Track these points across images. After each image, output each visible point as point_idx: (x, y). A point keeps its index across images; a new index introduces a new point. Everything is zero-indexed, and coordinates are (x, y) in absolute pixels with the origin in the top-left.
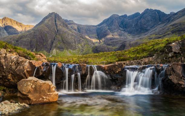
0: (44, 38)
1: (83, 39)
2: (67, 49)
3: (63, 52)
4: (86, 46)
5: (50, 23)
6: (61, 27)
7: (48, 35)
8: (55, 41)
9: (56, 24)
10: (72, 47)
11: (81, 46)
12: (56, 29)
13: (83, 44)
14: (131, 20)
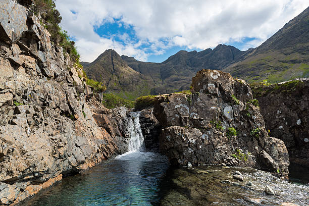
2: (123, 91)
4: (144, 87)
5: (105, 62)
6: (118, 66)
7: (103, 75)
8: (111, 82)
9: (112, 63)
10: (129, 89)
12: (112, 68)
14: (201, 58)
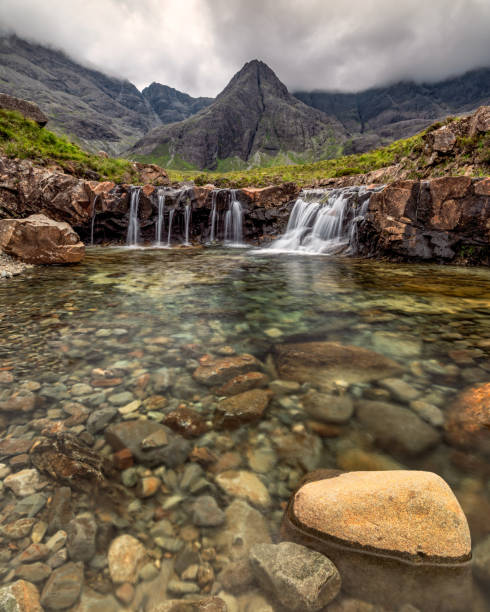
0: (234, 127)
1: (322, 125)
2: (285, 150)
3: (276, 158)
4: (328, 140)
5: (246, 89)
6: (271, 98)
7: (243, 119)
8: (258, 133)
9: (260, 89)
10: (296, 144)
11: (318, 141)
12: (260, 103)
13: (321, 137)
